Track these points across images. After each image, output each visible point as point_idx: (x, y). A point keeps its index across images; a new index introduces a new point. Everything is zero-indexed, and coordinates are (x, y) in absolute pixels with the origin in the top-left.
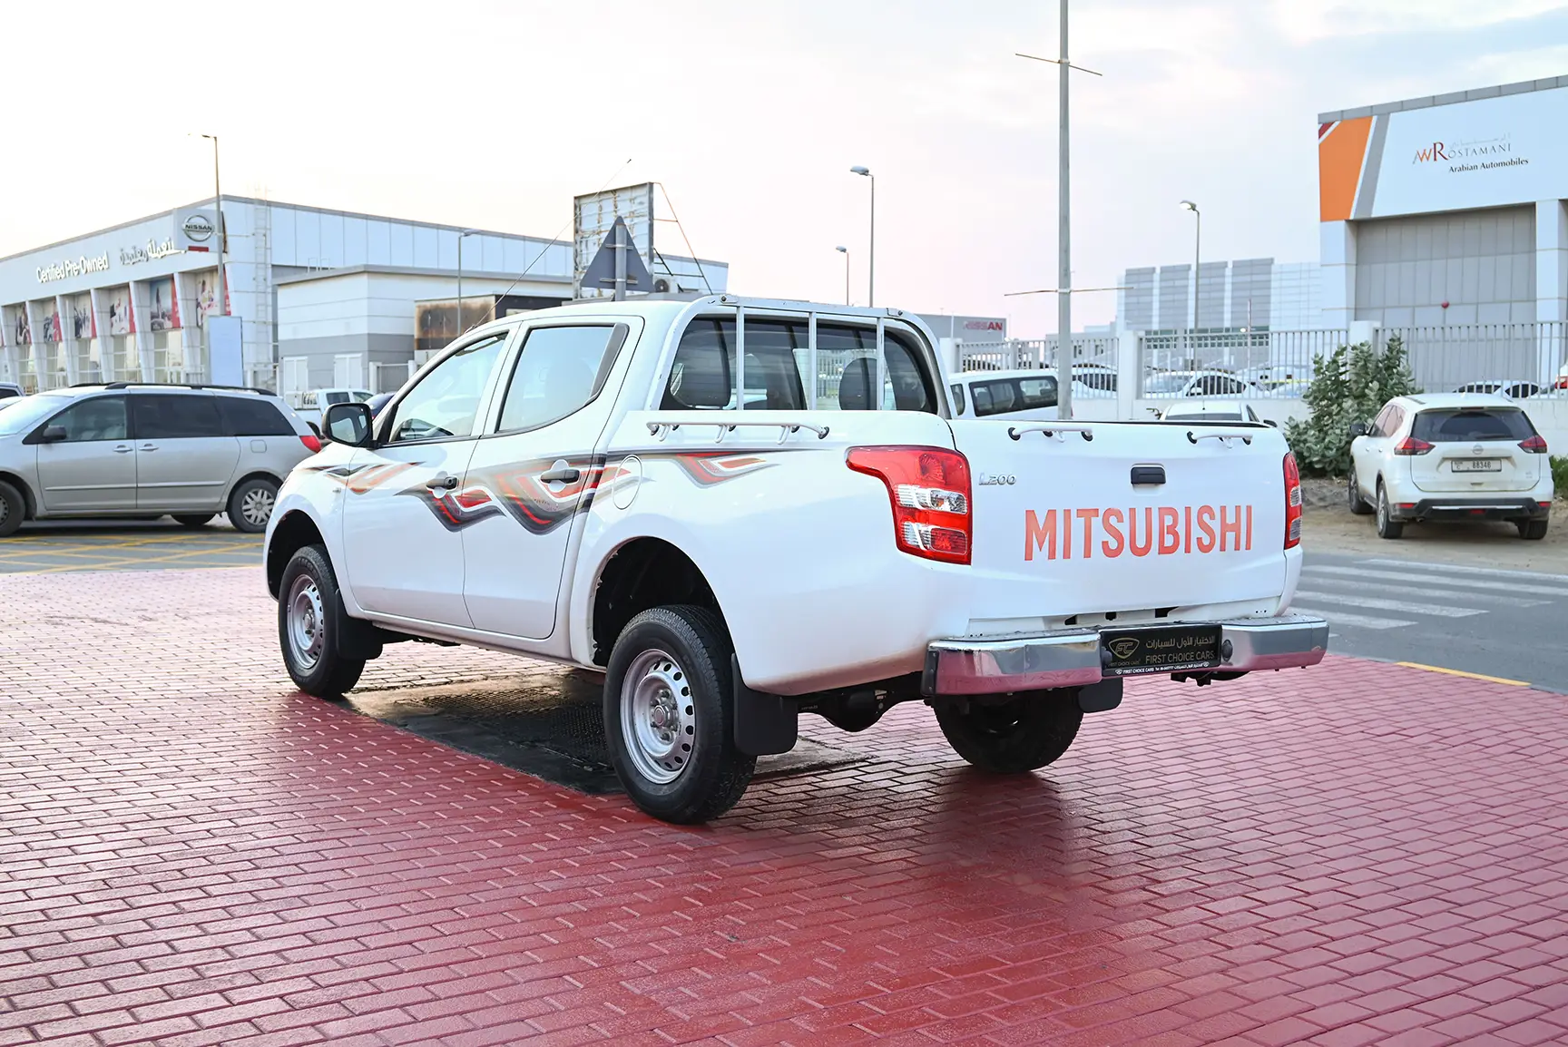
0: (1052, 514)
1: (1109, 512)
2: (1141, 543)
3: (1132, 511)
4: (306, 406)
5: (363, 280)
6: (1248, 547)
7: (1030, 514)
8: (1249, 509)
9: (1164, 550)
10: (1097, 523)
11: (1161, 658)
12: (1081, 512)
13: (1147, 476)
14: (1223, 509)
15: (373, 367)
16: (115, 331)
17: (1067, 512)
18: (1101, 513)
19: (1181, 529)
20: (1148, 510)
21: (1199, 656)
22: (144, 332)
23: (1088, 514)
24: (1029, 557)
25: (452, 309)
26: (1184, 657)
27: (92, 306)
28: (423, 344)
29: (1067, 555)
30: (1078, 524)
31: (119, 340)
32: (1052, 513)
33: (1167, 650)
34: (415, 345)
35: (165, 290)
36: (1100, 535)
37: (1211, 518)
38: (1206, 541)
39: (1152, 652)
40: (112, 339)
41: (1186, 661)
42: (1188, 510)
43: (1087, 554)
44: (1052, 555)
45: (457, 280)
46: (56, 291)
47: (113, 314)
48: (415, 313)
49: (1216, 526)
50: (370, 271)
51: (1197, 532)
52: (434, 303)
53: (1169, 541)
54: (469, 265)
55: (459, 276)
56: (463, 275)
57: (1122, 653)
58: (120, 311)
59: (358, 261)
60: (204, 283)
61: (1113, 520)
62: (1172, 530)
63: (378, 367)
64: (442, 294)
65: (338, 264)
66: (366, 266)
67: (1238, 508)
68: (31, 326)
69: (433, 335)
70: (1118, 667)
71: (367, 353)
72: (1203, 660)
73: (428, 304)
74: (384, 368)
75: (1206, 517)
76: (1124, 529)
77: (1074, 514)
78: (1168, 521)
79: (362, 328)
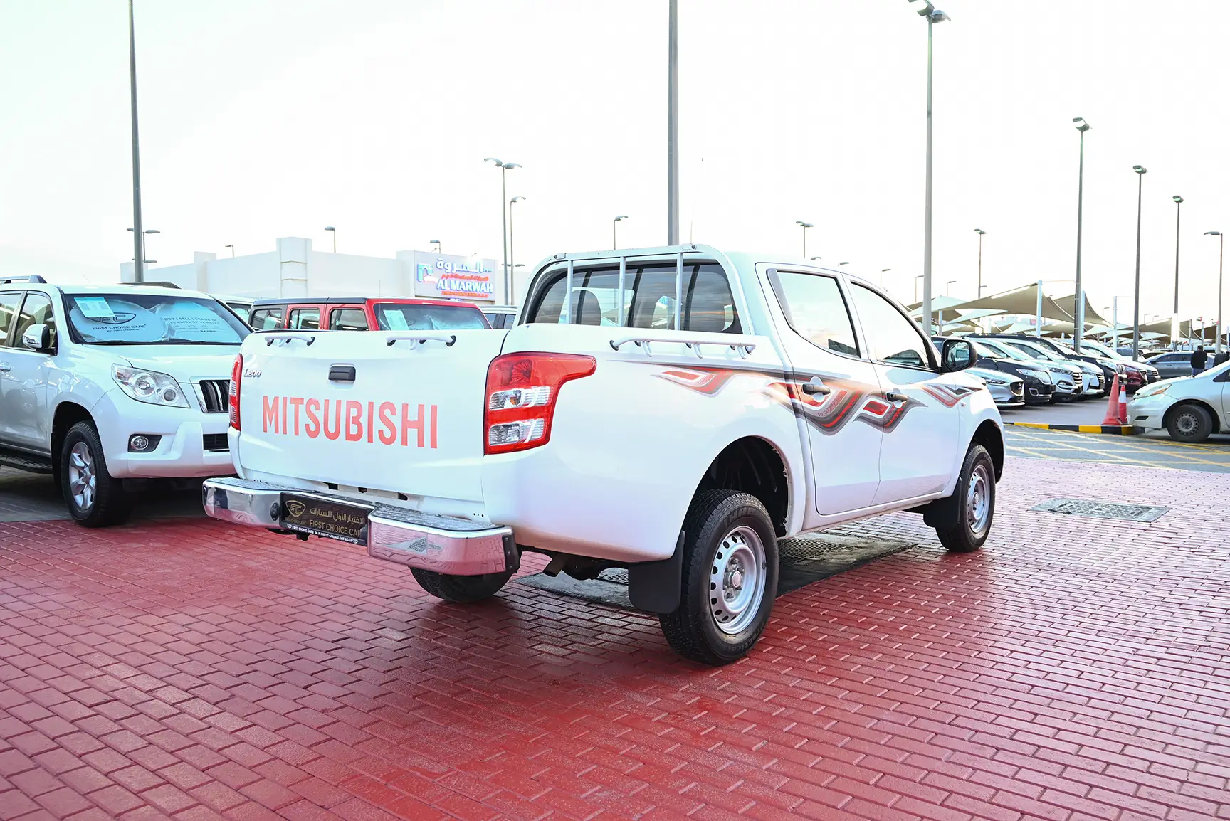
1: (311, 402)
2: (332, 429)
3: (327, 401)
6: (434, 445)
8: (434, 409)
9: (350, 437)
10: (302, 408)
13: (342, 374)
14: (405, 407)
17: (285, 399)
18: (305, 402)
19: (364, 420)
20: (339, 402)
30: (291, 408)
32: (276, 399)
36: (304, 419)
37: (392, 414)
38: (387, 434)
39: (315, 518)
41: (340, 533)
42: (371, 404)
49: (397, 421)
51: (378, 425)
53: (354, 430)
61: (313, 408)
62: (356, 421)
67: (421, 407)
75: (387, 412)
76: (320, 415)
78: (354, 412)
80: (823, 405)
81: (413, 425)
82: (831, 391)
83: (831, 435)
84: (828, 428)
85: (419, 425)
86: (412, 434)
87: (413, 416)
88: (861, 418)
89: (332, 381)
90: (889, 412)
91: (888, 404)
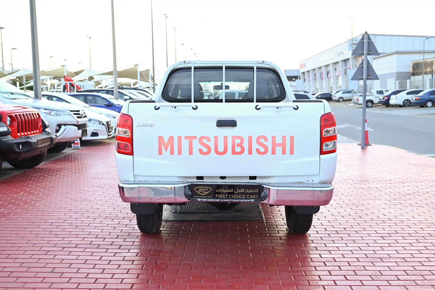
0: (171, 138)
1: (202, 138)
4: (371, 95)
5: (395, 56)
7: (160, 138)
11: (225, 196)
12: (186, 138)
14: (274, 137)
15: (397, 82)
16: (336, 75)
17: (180, 138)
18: (198, 138)
21: (249, 197)
22: (342, 75)
23: (191, 138)
24: (160, 153)
25: (422, 63)
26: (239, 196)
27: (331, 68)
28: (413, 74)
29: (180, 153)
31: (337, 77)
33: (229, 193)
34: (411, 75)
35: (348, 62)
37: (265, 141)
40: (336, 77)
43: (191, 153)
44: (172, 153)
45: (423, 54)
46: (322, 65)
47: (336, 70)
48: (411, 65)
49: (269, 144)
50: (397, 53)
51: (255, 146)
52: (417, 61)
54: (427, 49)
55: (424, 52)
56: (425, 52)
57: (202, 193)
58: (337, 69)
59: (394, 50)
60: (358, 60)
62: (240, 145)
63: (399, 82)
64: (418, 58)
65: (389, 51)
66: (396, 51)
67: (284, 137)
68: (317, 75)
69: (416, 71)
70: (199, 198)
71: (396, 78)
72: (251, 198)
73: (415, 62)
74: (401, 82)
77: (183, 138)
78: (238, 141)
79: (395, 70)
81: (279, 145)
85: (283, 145)
86: (279, 150)
87: (279, 141)
89: (218, 127)
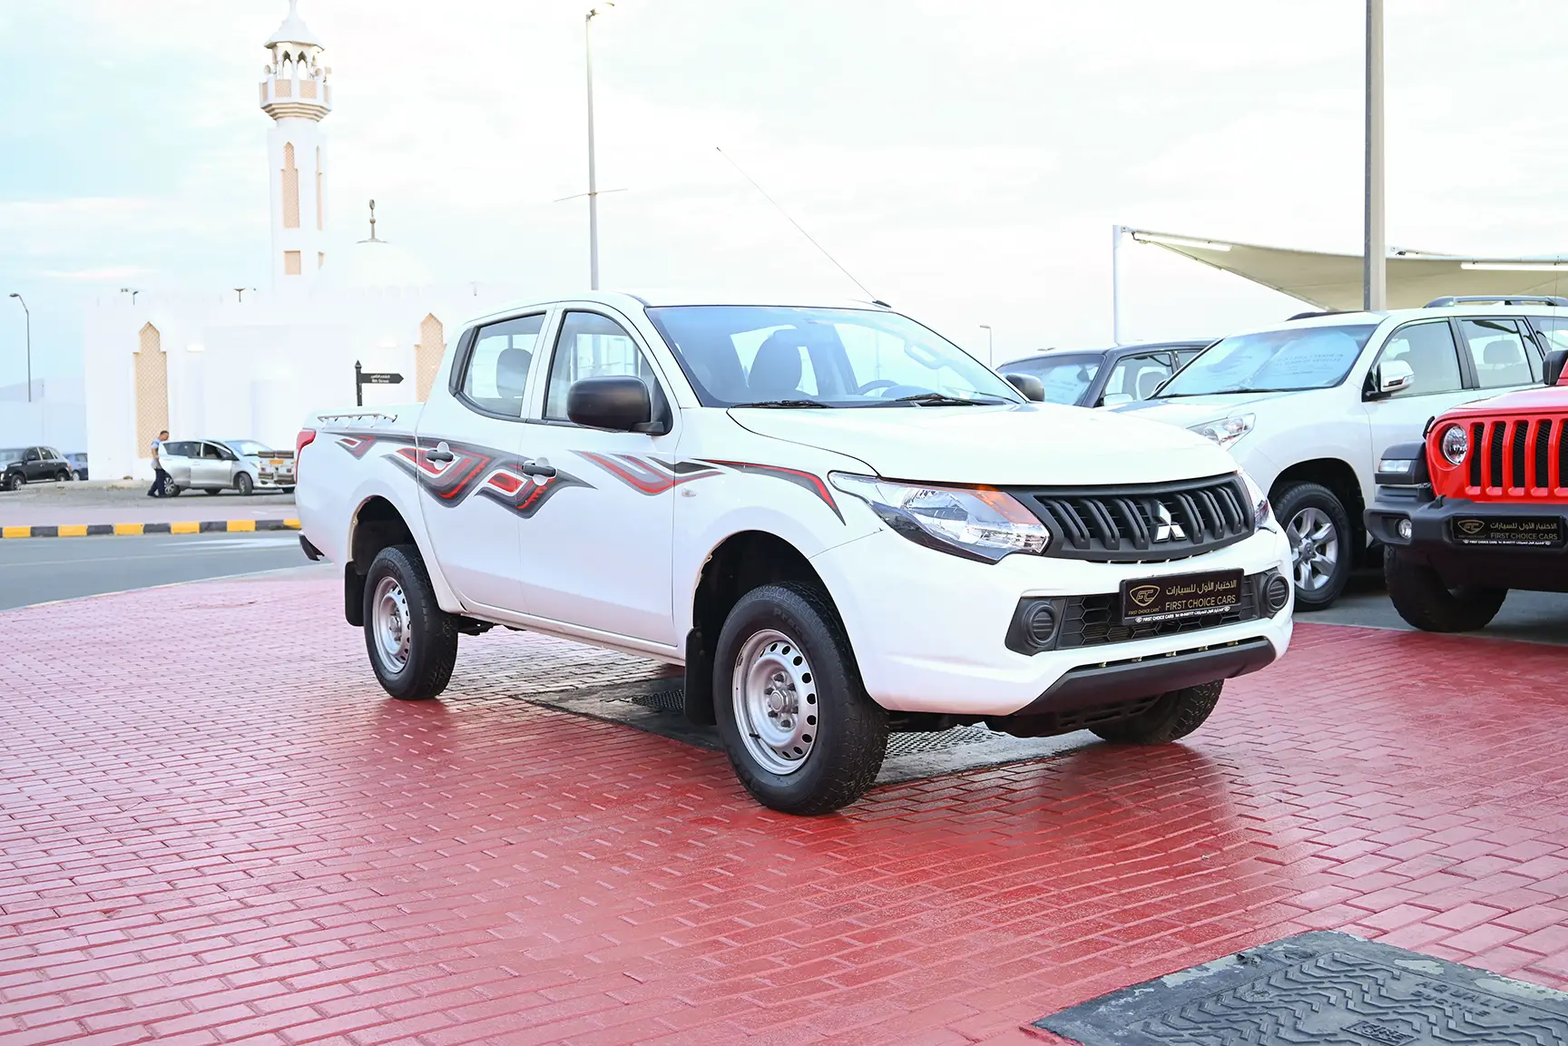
80: (442, 473)
82: (455, 457)
83: (449, 507)
84: (448, 499)
88: (485, 492)
90: (523, 489)
91: (523, 480)
